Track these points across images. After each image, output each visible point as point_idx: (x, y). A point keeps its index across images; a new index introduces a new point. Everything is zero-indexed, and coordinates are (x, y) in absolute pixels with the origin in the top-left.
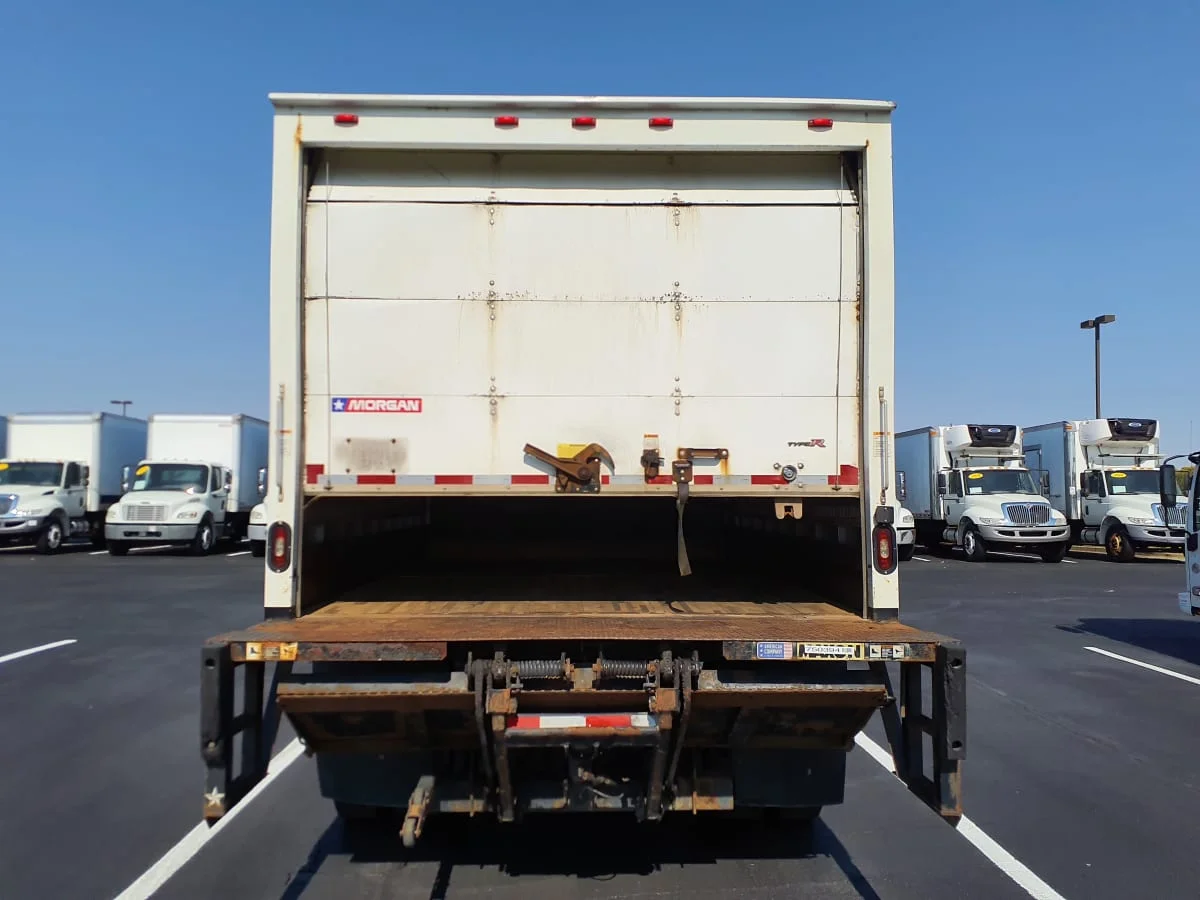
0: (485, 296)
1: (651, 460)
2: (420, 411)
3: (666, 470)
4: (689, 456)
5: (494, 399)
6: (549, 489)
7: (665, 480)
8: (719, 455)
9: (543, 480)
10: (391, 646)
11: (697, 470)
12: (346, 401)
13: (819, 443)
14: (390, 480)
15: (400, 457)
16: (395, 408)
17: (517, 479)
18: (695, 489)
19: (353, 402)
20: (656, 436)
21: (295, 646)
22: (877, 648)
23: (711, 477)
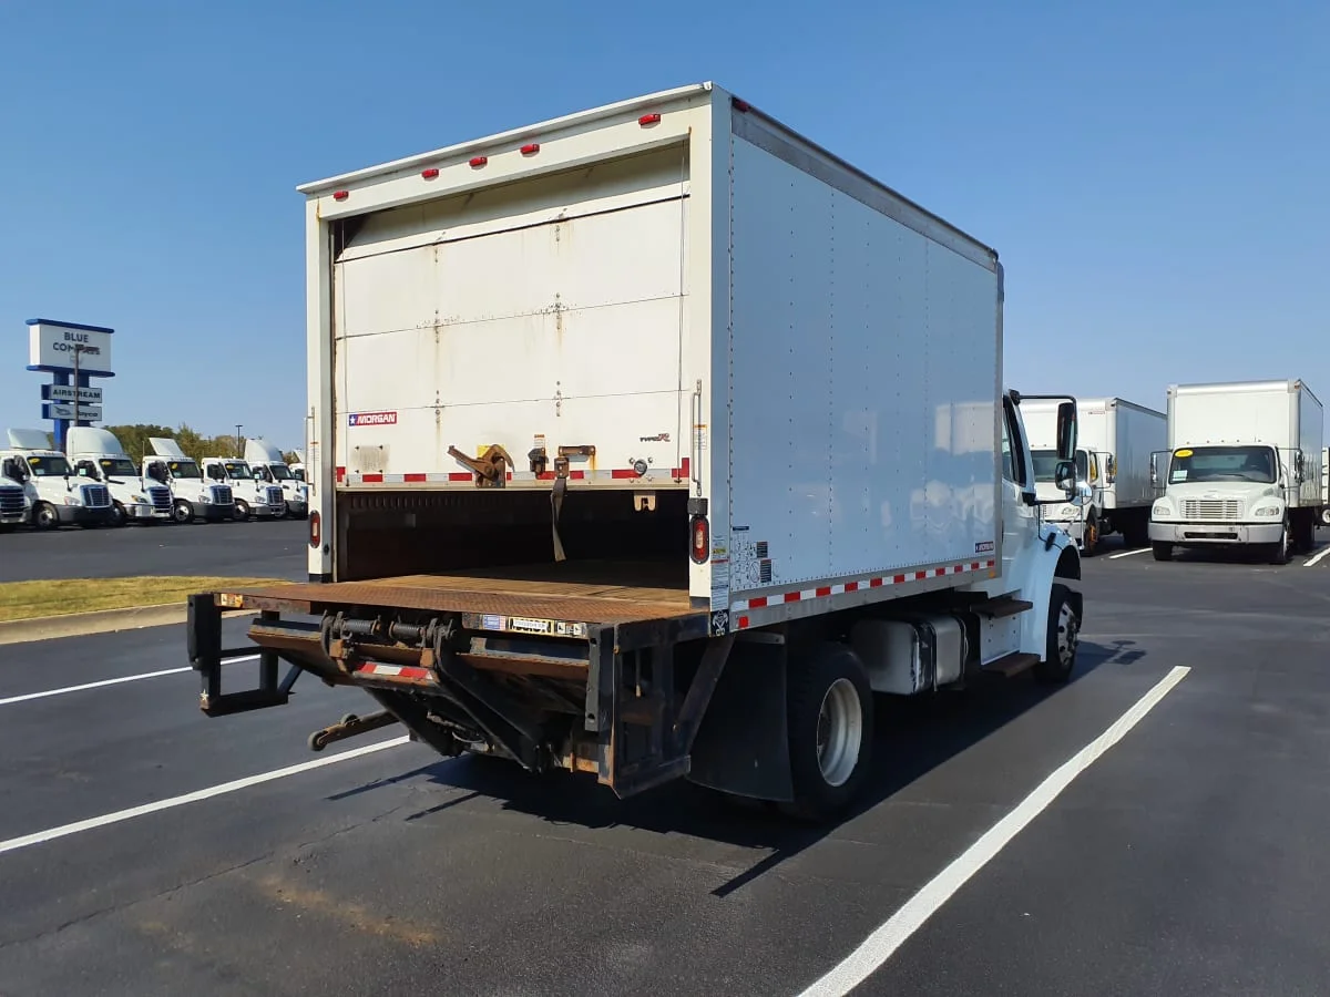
0: (432, 324)
1: (538, 459)
2: (396, 422)
3: (550, 467)
4: (567, 453)
5: (438, 410)
6: (470, 485)
7: (549, 476)
8: (587, 451)
9: (467, 477)
10: (284, 602)
11: (574, 466)
12: (356, 416)
13: (664, 437)
14: (378, 478)
15: (384, 460)
16: (382, 421)
17: (454, 477)
18: (572, 483)
19: (360, 418)
20: (543, 436)
21: (241, 597)
22: (562, 625)
23: (582, 472)
